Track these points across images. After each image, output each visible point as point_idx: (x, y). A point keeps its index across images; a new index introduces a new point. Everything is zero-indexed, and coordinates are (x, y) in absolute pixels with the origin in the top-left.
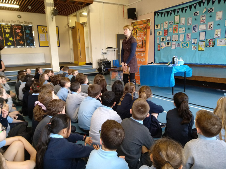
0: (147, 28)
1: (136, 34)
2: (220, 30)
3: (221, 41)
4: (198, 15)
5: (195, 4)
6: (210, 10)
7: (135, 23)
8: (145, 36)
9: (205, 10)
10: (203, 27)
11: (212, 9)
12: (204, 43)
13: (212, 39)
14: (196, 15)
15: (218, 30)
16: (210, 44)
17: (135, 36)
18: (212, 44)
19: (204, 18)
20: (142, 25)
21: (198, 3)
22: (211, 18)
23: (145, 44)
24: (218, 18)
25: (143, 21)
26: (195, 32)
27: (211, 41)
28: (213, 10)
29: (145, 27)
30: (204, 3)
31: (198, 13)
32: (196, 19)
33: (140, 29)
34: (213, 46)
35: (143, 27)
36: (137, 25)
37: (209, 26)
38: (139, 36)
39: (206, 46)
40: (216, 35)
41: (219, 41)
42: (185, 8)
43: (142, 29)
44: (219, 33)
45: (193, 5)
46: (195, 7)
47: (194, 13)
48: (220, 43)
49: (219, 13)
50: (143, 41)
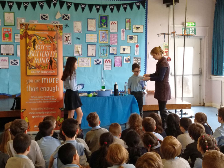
0: (57, 39)
1: (34, 45)
3: (83, 61)
4: (48, 19)
5: (41, 2)
8: (56, 51)
11: (68, 16)
14: (44, 19)
15: (78, 46)
20: (47, 33)
21: (46, 1)
22: (67, 28)
23: (57, 63)
24: (77, 30)
25: (47, 26)
28: (69, 18)
29: (53, 37)
30: (55, 5)
31: (47, 17)
33: (42, 38)
35: (48, 36)
36: (35, 30)
38: (42, 50)
40: (77, 52)
41: (81, 61)
42: (24, 4)
43: (46, 39)
44: (80, 50)
45: (38, 3)
46: (42, 7)
47: (41, 15)
48: (82, 63)
49: (77, 23)
50: (51, 58)
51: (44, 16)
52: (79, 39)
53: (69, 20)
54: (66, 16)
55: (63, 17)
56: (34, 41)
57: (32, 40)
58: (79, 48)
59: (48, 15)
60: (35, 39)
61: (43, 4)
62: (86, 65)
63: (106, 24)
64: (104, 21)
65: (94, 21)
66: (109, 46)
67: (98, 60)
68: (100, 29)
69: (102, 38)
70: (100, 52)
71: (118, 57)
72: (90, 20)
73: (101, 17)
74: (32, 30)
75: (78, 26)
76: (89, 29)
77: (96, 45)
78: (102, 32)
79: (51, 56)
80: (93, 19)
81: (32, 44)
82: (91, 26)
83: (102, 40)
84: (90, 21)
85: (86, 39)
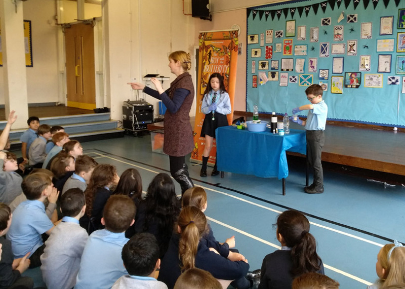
0: (231, 50)
1: (210, 58)
2: (369, 57)
3: (372, 79)
4: (330, 24)
5: (324, 3)
6: (351, 19)
8: (228, 65)
9: (342, 18)
10: (339, 49)
11: (354, 17)
12: (341, 80)
13: (355, 73)
14: (326, 24)
15: (365, 57)
16: (352, 81)
17: (207, 62)
18: (355, 83)
19: (340, 32)
20: (222, 42)
21: (329, 1)
22: (353, 33)
23: (228, 80)
24: (365, 35)
25: (223, 33)
26: (323, 55)
27: (353, 76)
28: (355, 19)
29: (227, 47)
30: (339, 4)
31: (329, 21)
32: (326, 32)
33: (218, 49)
35: (223, 46)
36: (211, 40)
37: (349, 47)
38: (216, 64)
39: (346, 86)
40: (363, 65)
41: (368, 78)
42: (306, 9)
43: (221, 50)
44: (367, 62)
45: (320, 5)
46: (324, 9)
47: (322, 19)
48: (369, 81)
49: (366, 24)
50: (223, 74)
51: (326, 20)
52: (367, 47)
53: (355, 22)
54: (352, 16)
55: (349, 19)
56: (210, 53)
57: (208, 52)
58: (366, 61)
60: (211, 51)
61: (326, 5)
62: (375, 84)
65: (391, 19)
67: (393, 78)
68: (400, 31)
69: (402, 44)
70: (397, 66)
72: (385, 19)
73: (402, 13)
74: (209, 40)
75: (367, 29)
76: (382, 33)
77: (391, 55)
79: (223, 72)
80: (388, 17)
81: (208, 57)
82: (385, 28)
84: (383, 20)
85: (378, 47)
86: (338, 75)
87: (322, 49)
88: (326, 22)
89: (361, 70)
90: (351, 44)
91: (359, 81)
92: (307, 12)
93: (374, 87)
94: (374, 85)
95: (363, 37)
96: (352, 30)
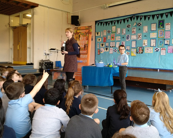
0: (89, 34)
1: (79, 38)
2: (147, 40)
3: (148, 49)
4: (130, 27)
5: (128, 18)
6: (139, 25)
7: (79, 28)
8: (87, 40)
9: (135, 24)
10: (134, 37)
12: (135, 50)
13: (141, 47)
14: (129, 27)
15: (145, 40)
16: (140, 51)
17: (78, 39)
18: (141, 51)
19: (135, 30)
20: (85, 31)
21: (130, 17)
22: (140, 30)
23: (87, 47)
24: (145, 31)
25: (85, 27)
26: (128, 40)
27: (140, 48)
28: (141, 24)
29: (87, 33)
30: (134, 18)
31: (130, 26)
32: (128, 30)
33: (83, 34)
34: (142, 53)
35: (85, 32)
36: (80, 30)
37: (138, 36)
38: (82, 40)
39: (137, 53)
40: (144, 44)
41: (147, 49)
44: (146, 42)
45: (126, 19)
46: (128, 21)
47: (127, 25)
48: (147, 50)
49: (145, 27)
50: (85, 44)
52: (146, 36)
53: (141, 26)
55: (138, 24)
57: (79, 35)
59: (130, 25)
61: (129, 19)
63: (163, 25)
64: (161, 24)
65: (155, 24)
66: (164, 39)
67: (157, 49)
68: (159, 29)
69: (160, 34)
70: (158, 44)
71: (170, 47)
72: (153, 24)
73: (160, 22)
75: (146, 28)
76: (152, 30)
77: (156, 39)
78: (160, 31)
80: (154, 23)
81: (78, 37)
82: (153, 28)
83: (160, 36)
84: (152, 25)
85: (150, 36)
86: (134, 48)
87: (127, 37)
88: (129, 26)
89: (144, 46)
90: (139, 35)
91: (143, 50)
92: (121, 22)
93: (149, 53)
94: (149, 52)
95: (144, 32)
96: (139, 29)
